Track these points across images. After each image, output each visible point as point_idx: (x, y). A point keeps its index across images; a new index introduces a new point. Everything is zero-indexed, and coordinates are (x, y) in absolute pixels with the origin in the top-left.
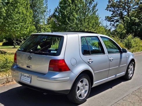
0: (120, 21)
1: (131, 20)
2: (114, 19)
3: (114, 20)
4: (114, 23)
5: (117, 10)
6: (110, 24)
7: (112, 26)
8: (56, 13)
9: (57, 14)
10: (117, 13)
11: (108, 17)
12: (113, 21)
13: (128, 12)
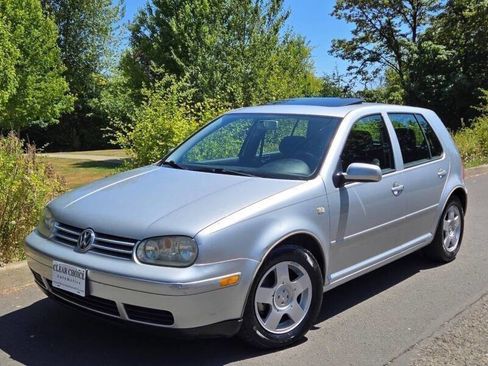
0: (385, 57)
1: (422, 51)
2: (362, 48)
3: (365, 53)
4: (364, 64)
5: (375, 17)
6: (350, 68)
7: (354, 76)
8: (142, 28)
9: (148, 33)
10: (374, 26)
11: (340, 42)
12: (359, 56)
13: (415, 22)
